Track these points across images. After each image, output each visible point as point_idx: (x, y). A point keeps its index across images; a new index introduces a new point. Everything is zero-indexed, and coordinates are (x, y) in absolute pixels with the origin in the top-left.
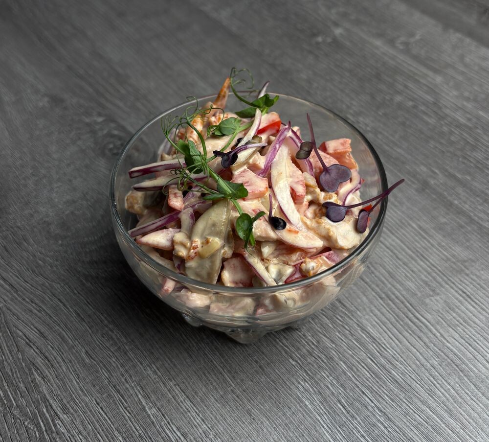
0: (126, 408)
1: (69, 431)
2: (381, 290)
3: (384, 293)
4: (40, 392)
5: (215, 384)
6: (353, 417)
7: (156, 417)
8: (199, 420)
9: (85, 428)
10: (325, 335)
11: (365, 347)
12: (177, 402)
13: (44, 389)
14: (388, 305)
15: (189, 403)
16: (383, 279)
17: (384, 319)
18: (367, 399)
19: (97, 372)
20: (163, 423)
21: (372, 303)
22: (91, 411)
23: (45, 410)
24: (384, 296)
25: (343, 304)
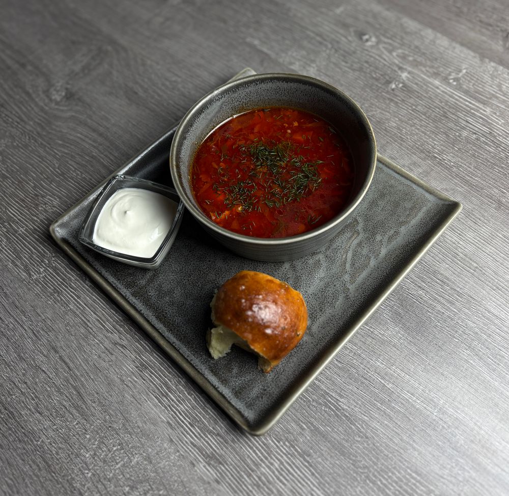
0: (374, 387)
1: (349, 407)
2: (492, 284)
3: (495, 286)
4: (321, 389)
5: (417, 362)
6: (498, 364)
7: (393, 388)
8: (417, 385)
9: (357, 403)
10: (468, 320)
11: (493, 322)
12: (401, 377)
13: (323, 387)
14: (499, 293)
15: (408, 376)
16: (492, 277)
17: (499, 303)
18: (503, 353)
19: (349, 370)
20: (398, 391)
21: (489, 294)
22: (356, 394)
23: (330, 399)
24: (495, 288)
25: (473, 298)
